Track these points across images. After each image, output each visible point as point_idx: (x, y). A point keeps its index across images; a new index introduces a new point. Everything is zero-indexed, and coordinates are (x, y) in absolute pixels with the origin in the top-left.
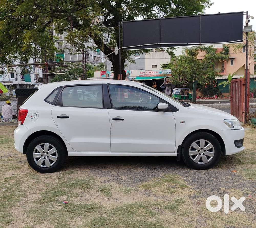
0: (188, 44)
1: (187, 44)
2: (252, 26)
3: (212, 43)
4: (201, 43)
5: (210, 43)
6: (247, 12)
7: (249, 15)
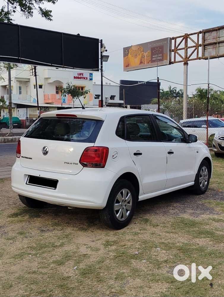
0: (53, 65)
1: (50, 64)
2: (109, 56)
3: (74, 68)
4: (65, 66)
5: (73, 68)
6: (101, 40)
7: (104, 44)
